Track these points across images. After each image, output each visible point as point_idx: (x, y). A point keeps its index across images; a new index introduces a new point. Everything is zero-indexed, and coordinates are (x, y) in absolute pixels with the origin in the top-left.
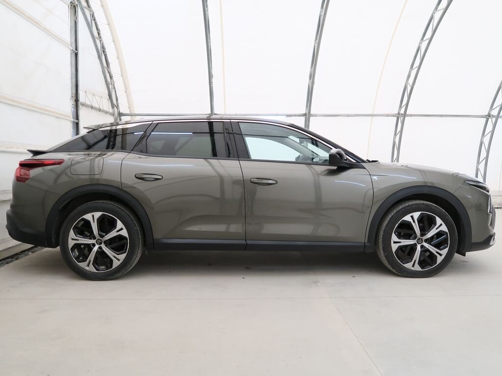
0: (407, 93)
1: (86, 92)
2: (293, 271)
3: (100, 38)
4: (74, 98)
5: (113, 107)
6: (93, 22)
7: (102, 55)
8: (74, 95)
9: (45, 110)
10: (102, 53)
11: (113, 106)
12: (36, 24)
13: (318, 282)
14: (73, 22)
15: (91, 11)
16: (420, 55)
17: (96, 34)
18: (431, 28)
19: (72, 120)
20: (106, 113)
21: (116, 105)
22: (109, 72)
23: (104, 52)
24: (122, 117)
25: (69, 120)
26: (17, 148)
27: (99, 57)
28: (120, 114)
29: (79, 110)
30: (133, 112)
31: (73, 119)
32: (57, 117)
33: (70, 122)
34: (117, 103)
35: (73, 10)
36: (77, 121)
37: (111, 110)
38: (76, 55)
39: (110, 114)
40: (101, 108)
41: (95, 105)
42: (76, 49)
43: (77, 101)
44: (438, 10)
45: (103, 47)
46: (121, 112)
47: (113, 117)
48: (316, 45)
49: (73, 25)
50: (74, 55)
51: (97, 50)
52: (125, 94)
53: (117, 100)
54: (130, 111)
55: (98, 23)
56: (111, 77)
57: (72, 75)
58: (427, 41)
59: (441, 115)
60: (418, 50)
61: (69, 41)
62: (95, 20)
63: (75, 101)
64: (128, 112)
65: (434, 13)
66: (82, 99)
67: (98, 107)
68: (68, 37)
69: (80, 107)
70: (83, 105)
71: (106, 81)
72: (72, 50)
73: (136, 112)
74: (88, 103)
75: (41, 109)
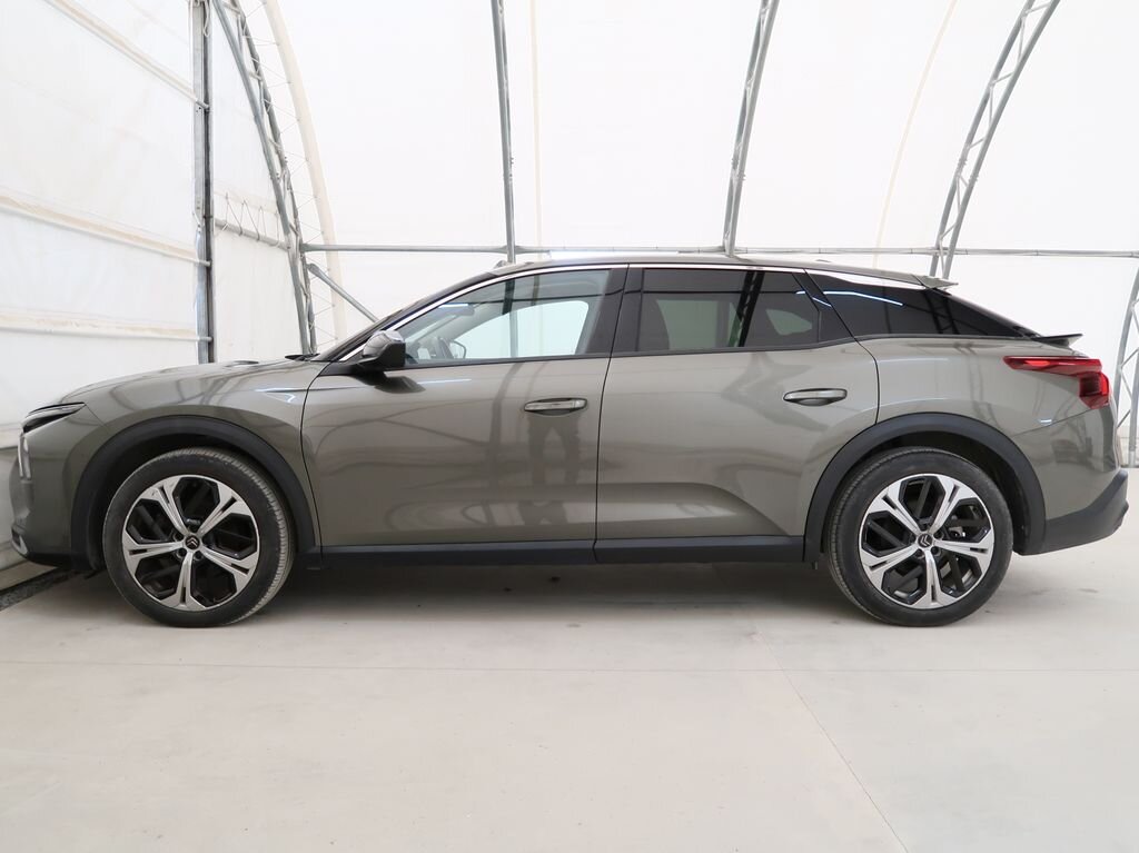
0: (958, 199)
1: (227, 198)
2: (697, 607)
3: (259, 74)
4: (202, 212)
5: (286, 232)
6: (244, 39)
7: (262, 113)
8: (201, 205)
9: (138, 238)
10: (262, 108)
11: (286, 227)
12: (119, 44)
13: (754, 633)
14: (200, 40)
15: (238, 13)
16: (990, 113)
17: (249, 67)
18: (1017, 50)
19: (198, 261)
20: (272, 244)
21: (294, 226)
22: (277, 152)
23: (267, 105)
24: (306, 254)
25: (190, 261)
26: (78, 325)
27: (257, 118)
28: (303, 248)
29: (212, 239)
30: (331, 243)
31: (200, 258)
32: (164, 255)
33: (192, 265)
34: (295, 223)
35: (200, 10)
36: (208, 263)
37: (282, 238)
38: (207, 113)
39: (281, 247)
40: (260, 232)
41: (248, 227)
42: (207, 101)
43: (207, 217)
44: (1033, 7)
45: (265, 96)
46: (304, 242)
47: (286, 254)
48: (750, 90)
49: (200, 46)
50: (201, 114)
51: (253, 102)
52: (313, 201)
53: (296, 216)
54: (326, 239)
55: (255, 42)
56: (283, 163)
57: (196, 158)
58: (1008, 80)
59: (1037, 251)
60: (985, 102)
61: (191, 82)
62: (247, 34)
63: (205, 217)
64: (319, 242)
65: (1024, 15)
66: (218, 213)
67: (254, 231)
68: (188, 73)
69: (215, 231)
70: (221, 227)
71: (272, 172)
72: (198, 103)
73: (339, 242)
74: (232, 221)
75: (129, 237)
